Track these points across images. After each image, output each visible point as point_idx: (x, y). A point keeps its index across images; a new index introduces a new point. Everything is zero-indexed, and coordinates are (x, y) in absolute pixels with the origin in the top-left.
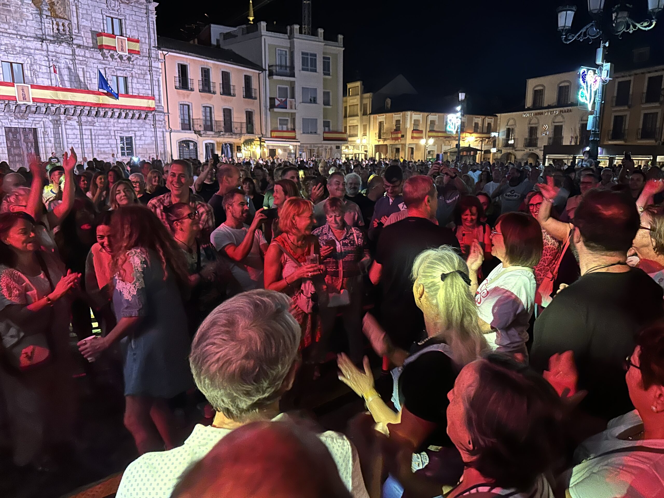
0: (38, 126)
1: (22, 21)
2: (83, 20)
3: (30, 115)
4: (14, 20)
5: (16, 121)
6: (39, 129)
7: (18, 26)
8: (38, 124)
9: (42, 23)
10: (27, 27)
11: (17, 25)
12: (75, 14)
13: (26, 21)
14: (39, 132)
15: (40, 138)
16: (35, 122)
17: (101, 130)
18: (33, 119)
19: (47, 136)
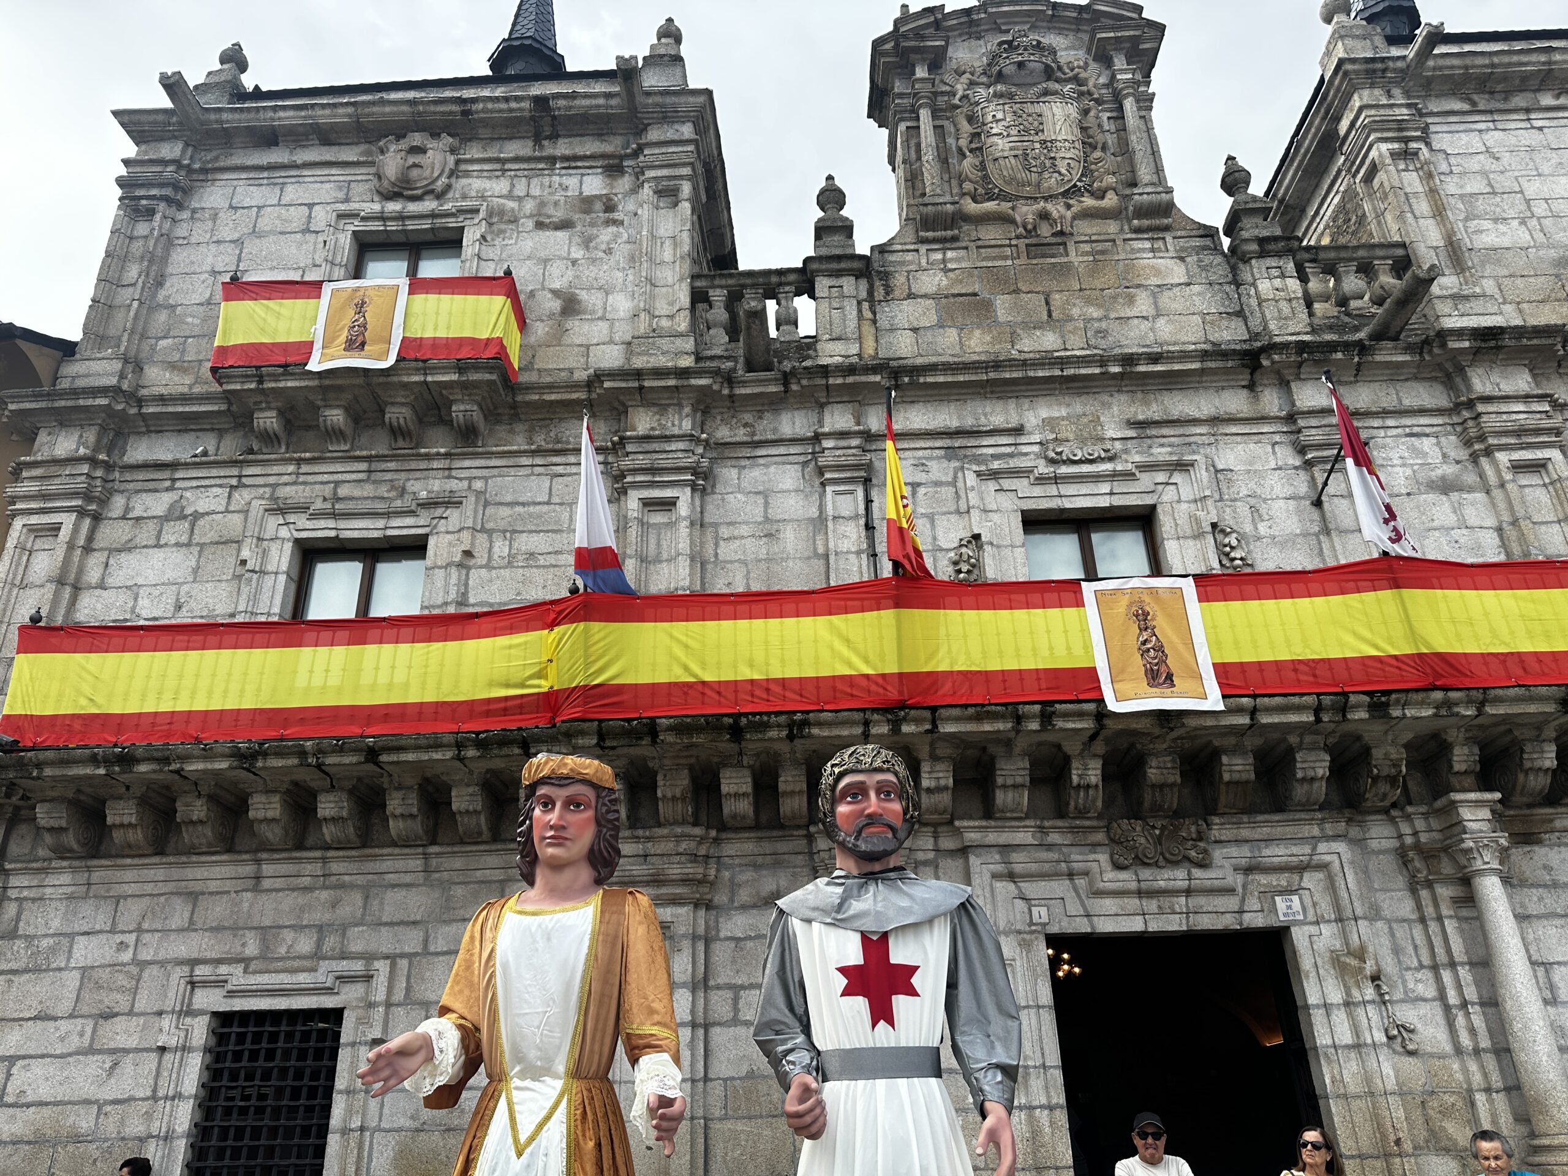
0: (1287, 908)
1: (1131, 300)
2: (1473, 225)
3: (1219, 830)
4: (1089, 302)
5: (1126, 879)
6: (1299, 936)
7: (1114, 326)
8: (1287, 892)
9: (1237, 283)
10: (1161, 322)
11: (1104, 325)
12: (1423, 206)
13: (1154, 295)
14: (1306, 963)
15: (1318, 1018)
16: (1263, 879)
18: (1241, 854)
19: (1370, 993)
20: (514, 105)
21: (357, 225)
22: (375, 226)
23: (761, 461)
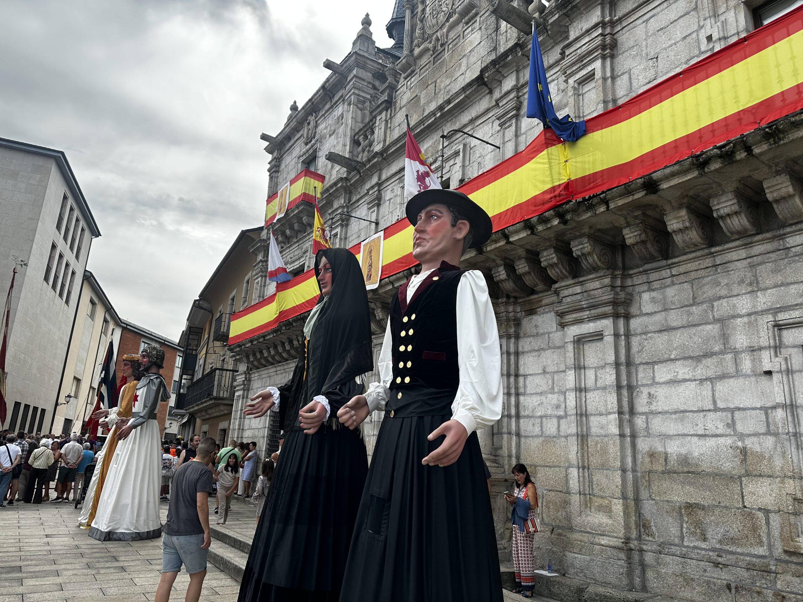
1: (460, 66)
4: (447, 77)
7: (453, 86)
10: (467, 73)
13: (468, 58)
17: (667, 329)
20: (319, 93)
21: (302, 159)
22: (304, 157)
23: (360, 207)
